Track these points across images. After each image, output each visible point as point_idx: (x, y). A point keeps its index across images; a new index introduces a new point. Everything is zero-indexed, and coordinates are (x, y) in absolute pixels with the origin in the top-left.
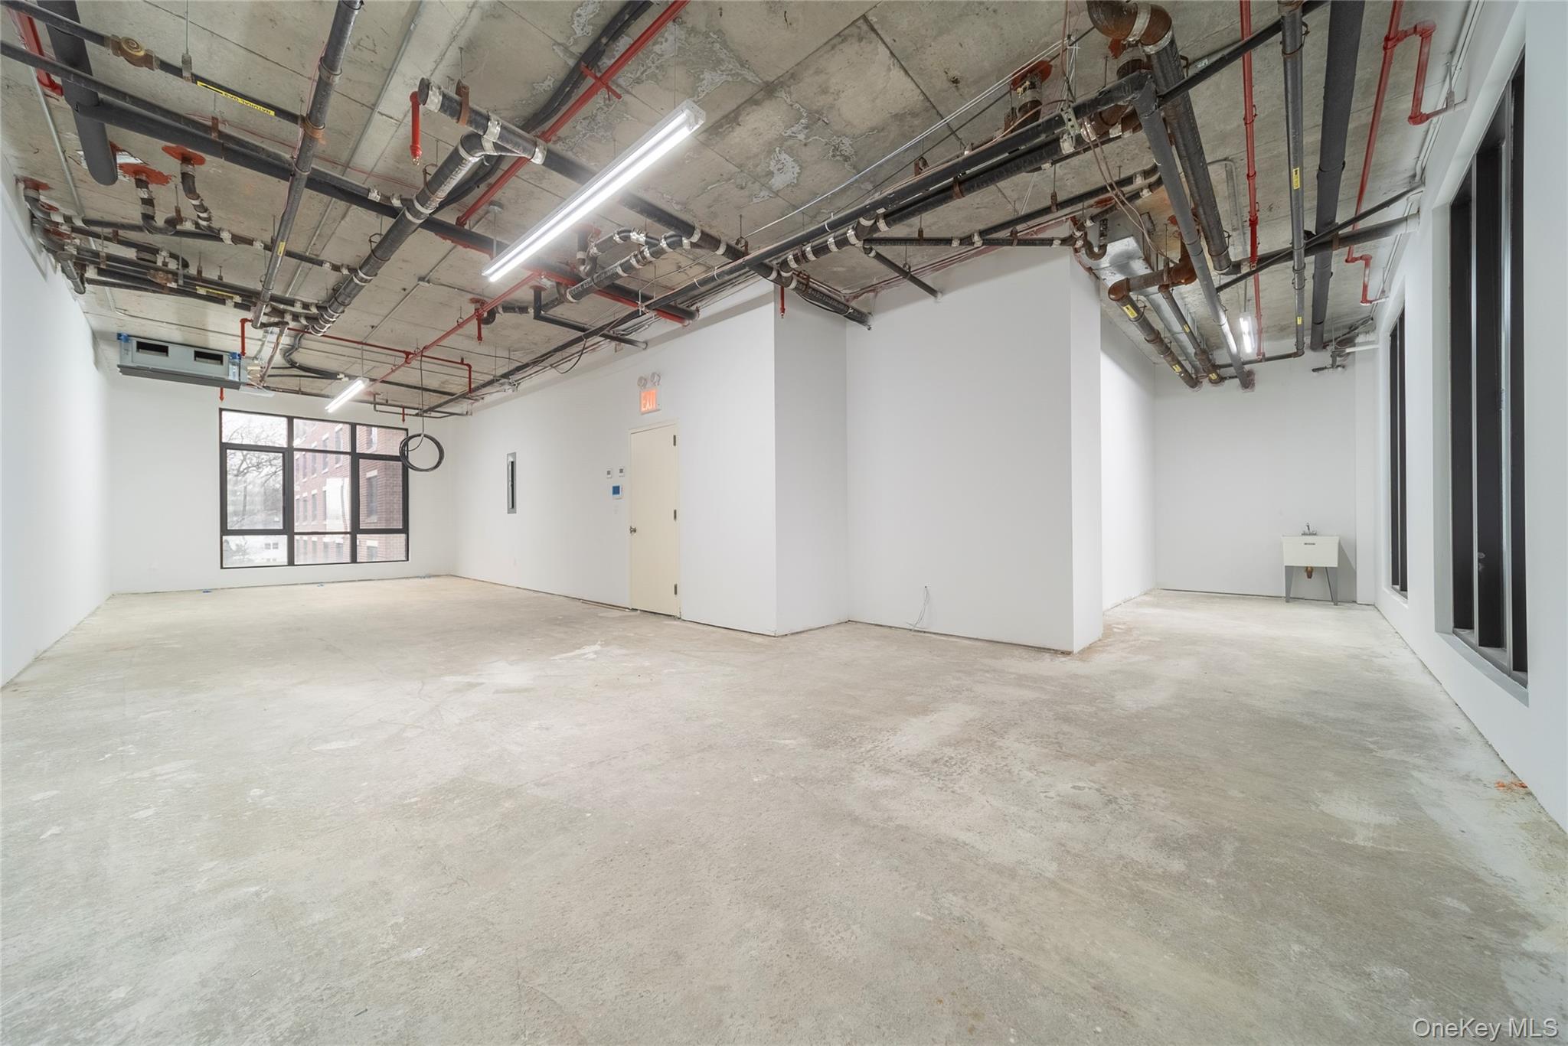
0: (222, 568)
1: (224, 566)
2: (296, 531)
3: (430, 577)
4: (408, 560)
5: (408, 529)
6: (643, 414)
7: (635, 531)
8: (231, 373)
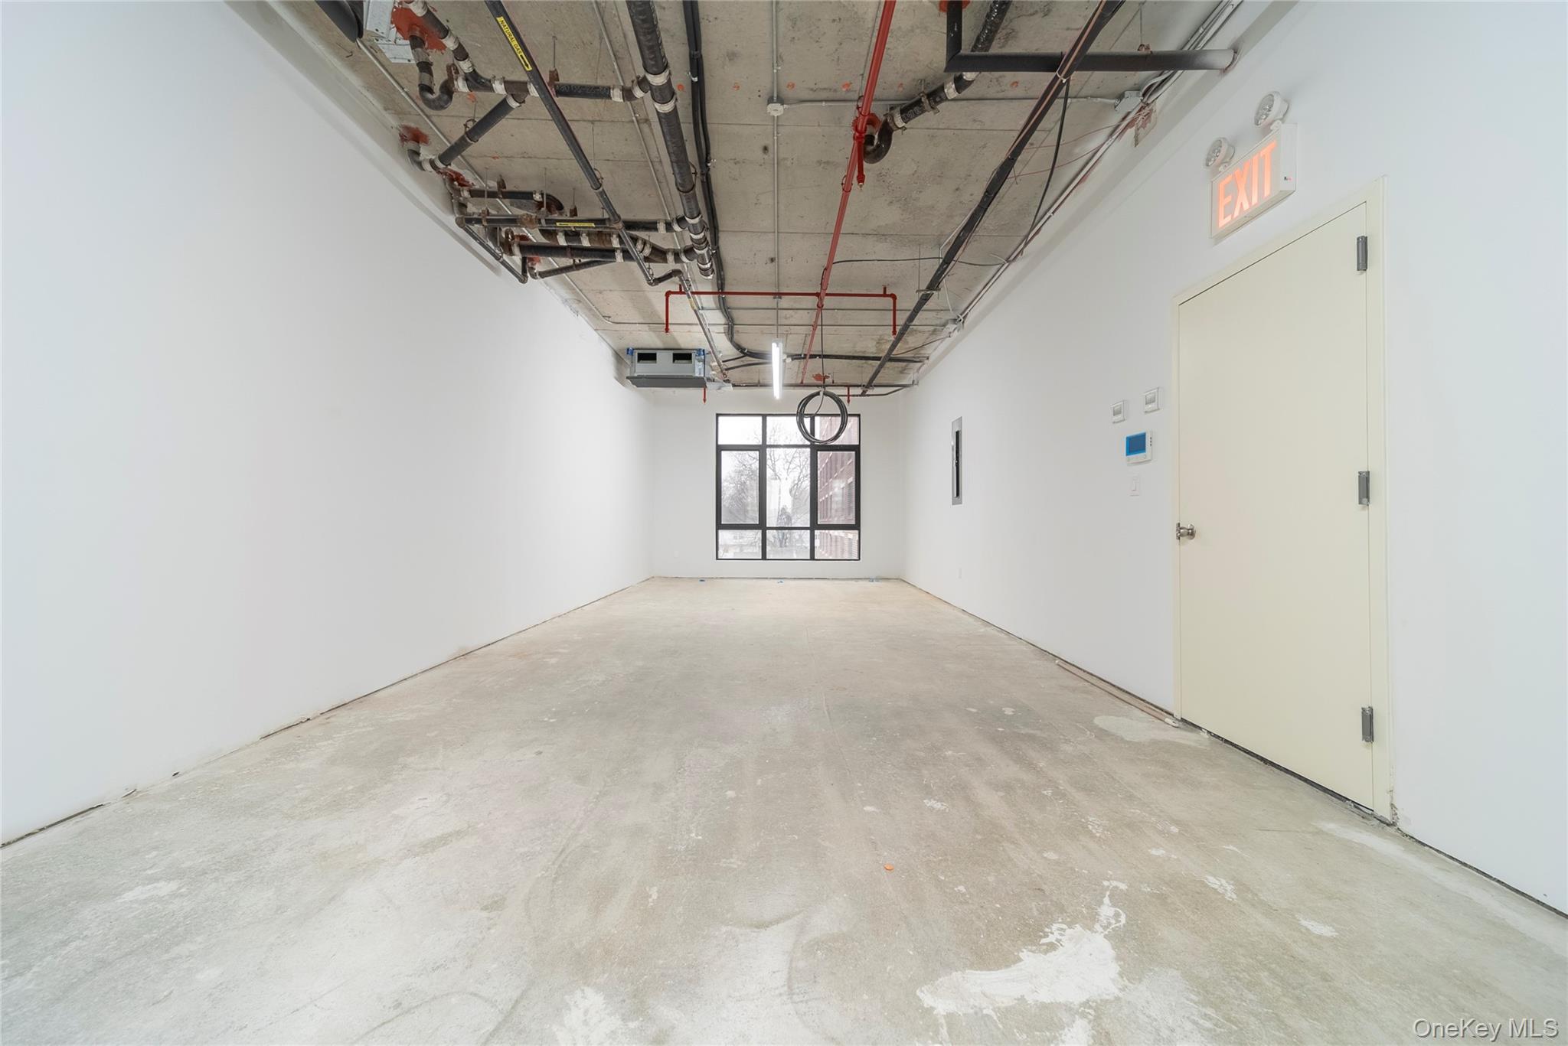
0: (717, 559)
1: (719, 558)
2: (768, 526)
3: (878, 579)
4: (859, 559)
5: (859, 526)
6: (1219, 238)
7: (1191, 534)
8: (697, 370)
